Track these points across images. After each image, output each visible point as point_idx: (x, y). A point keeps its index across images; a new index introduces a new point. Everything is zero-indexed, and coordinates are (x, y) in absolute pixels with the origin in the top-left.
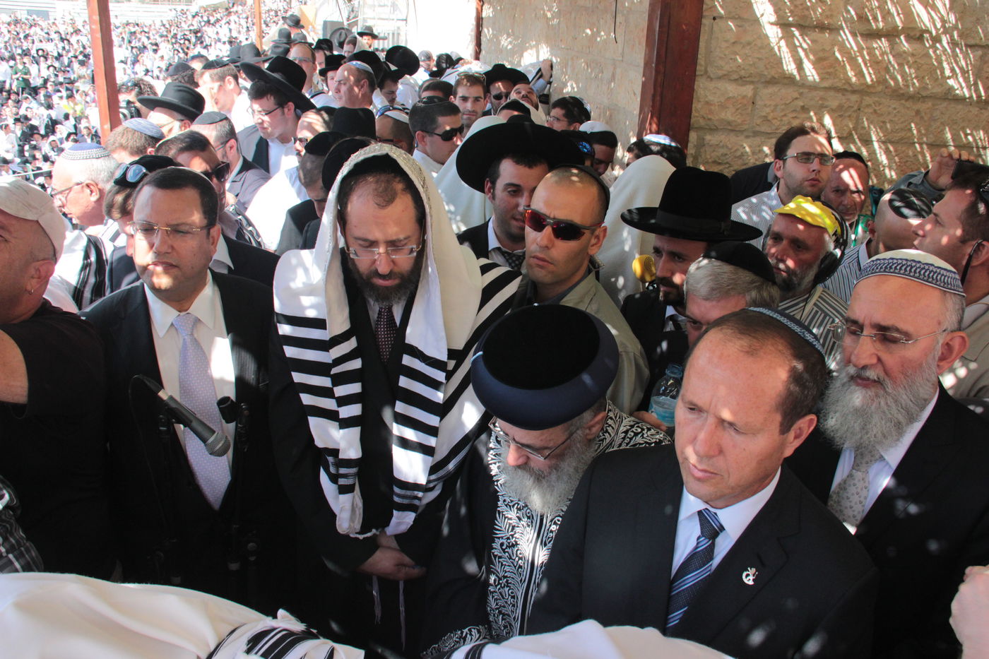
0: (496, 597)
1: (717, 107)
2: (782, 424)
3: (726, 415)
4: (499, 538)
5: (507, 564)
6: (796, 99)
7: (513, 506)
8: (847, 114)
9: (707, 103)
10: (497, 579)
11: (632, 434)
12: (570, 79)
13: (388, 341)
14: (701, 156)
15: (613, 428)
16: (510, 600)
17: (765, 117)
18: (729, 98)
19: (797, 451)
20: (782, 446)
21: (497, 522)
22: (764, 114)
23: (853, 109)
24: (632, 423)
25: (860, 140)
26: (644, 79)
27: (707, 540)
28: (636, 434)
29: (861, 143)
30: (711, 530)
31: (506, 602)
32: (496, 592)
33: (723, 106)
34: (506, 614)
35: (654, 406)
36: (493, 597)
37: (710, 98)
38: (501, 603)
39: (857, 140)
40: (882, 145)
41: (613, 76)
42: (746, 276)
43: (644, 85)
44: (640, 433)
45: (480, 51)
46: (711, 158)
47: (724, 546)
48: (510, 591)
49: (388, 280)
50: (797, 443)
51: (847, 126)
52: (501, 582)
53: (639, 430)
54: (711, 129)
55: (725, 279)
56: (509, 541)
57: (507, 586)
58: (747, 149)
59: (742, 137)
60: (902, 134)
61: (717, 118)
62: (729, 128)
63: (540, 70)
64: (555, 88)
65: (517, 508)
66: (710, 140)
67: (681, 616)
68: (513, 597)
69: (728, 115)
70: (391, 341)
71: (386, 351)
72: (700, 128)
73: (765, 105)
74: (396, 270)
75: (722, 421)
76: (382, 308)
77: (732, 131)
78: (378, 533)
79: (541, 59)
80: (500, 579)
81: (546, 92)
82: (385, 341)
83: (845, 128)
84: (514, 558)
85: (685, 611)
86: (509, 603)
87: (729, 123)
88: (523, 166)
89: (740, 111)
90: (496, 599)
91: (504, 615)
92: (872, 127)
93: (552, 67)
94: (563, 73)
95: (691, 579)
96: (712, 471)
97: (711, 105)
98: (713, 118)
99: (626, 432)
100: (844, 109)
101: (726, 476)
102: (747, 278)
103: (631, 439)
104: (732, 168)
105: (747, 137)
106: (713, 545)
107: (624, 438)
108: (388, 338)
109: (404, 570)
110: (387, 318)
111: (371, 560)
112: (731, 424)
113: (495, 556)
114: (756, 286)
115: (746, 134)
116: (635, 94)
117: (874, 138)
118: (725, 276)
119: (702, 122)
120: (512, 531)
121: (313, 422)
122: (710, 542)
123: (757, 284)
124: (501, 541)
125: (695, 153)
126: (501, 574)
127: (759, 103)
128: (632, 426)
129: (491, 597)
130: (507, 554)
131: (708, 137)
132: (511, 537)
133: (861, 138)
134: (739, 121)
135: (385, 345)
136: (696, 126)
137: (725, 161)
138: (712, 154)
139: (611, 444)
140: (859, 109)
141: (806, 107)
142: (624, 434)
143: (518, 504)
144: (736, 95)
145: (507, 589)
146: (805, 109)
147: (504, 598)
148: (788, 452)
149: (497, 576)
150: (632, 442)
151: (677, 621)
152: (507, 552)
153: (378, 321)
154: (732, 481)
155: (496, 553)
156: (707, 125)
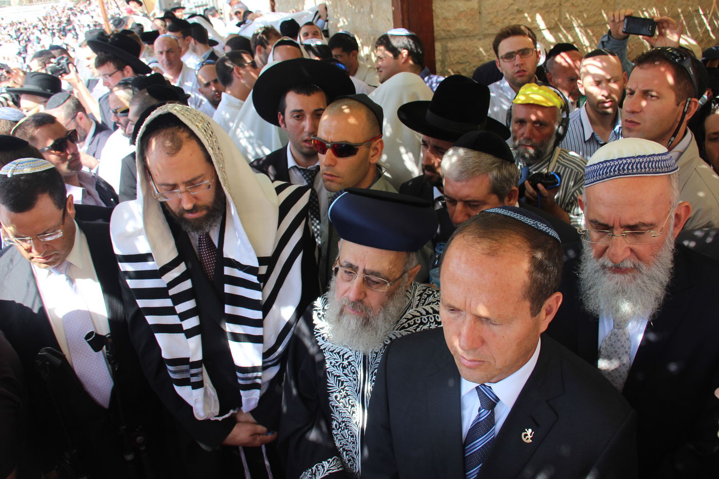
0: (339, 438)
1: (452, 21)
2: (531, 309)
3: (483, 311)
4: (332, 392)
5: (343, 412)
6: (512, 4)
7: (339, 366)
8: (552, 10)
9: (445, 19)
10: (338, 424)
11: (426, 296)
12: (341, 16)
13: (211, 261)
14: (446, 60)
15: (410, 293)
16: (350, 439)
17: (491, 22)
18: (460, 13)
19: (550, 325)
20: (537, 325)
21: (329, 381)
22: (489, 20)
23: (556, 6)
24: (424, 288)
25: (565, 28)
26: (393, 8)
27: (486, 411)
28: (429, 296)
29: (566, 30)
30: (490, 403)
31: (347, 441)
32: (338, 434)
33: (457, 19)
34: (349, 450)
35: (433, 278)
36: (337, 438)
37: (447, 14)
38: (343, 442)
39: (562, 29)
40: (581, 29)
41: (371, 8)
42: (487, 159)
43: (394, 13)
44: (431, 294)
45: (274, 4)
46: (454, 60)
47: (502, 413)
48: (349, 432)
49: (195, 213)
50: (550, 318)
51: (554, 19)
52: (341, 426)
53: (431, 292)
54: (451, 38)
55: (471, 163)
56: (341, 393)
57: (346, 429)
58: (481, 49)
59: (475, 41)
60: (596, 18)
61: (454, 28)
62: (465, 35)
63: (317, 12)
64: (332, 25)
65: (342, 367)
66: (451, 47)
67: (478, 471)
68: (352, 436)
69: (462, 25)
70: (213, 260)
71: (211, 270)
72: (443, 39)
73: (489, 13)
74: (200, 203)
75: (478, 318)
76: (201, 236)
77: (467, 37)
78: (236, 412)
79: (318, 4)
80: (340, 424)
81: (325, 28)
82: (208, 261)
83: (552, 20)
84: (347, 406)
85: (480, 467)
86: (350, 441)
87: (464, 31)
88: (303, 94)
89: (470, 21)
90: (339, 440)
91: (347, 451)
92: (572, 17)
93: (326, 8)
94: (335, 12)
95: (480, 443)
96: (479, 359)
97: (448, 19)
98: (451, 29)
99: (421, 295)
100: (549, 6)
101: (492, 362)
102: (489, 160)
103: (425, 300)
104: (472, 65)
105: (480, 39)
106: (493, 413)
107: (419, 300)
108: (210, 258)
109: (259, 438)
110: (206, 243)
111: (230, 435)
112: (487, 319)
113: (333, 407)
114: (496, 166)
115: (478, 37)
116: (389, 20)
117: (575, 25)
118: (471, 160)
119: (443, 34)
120: (342, 385)
121: (160, 338)
122: (490, 412)
123: (497, 164)
124: (335, 394)
125: (442, 58)
126: (340, 420)
127: (484, 12)
128: (425, 290)
129: (335, 438)
130: (341, 404)
131: (450, 45)
132: (342, 390)
133: (565, 26)
134: (471, 28)
135: (209, 264)
136: (439, 37)
137: (466, 61)
138: (455, 57)
139: (410, 305)
140: (560, 5)
141: (520, 9)
142: (419, 297)
143: (343, 364)
144: (466, 9)
145: (346, 431)
146: (519, 11)
147: (345, 438)
148: (543, 327)
149: (337, 421)
150: (426, 302)
151: (476, 476)
152: (342, 402)
153: (199, 246)
154: (499, 365)
155: (333, 404)
156: (447, 35)
